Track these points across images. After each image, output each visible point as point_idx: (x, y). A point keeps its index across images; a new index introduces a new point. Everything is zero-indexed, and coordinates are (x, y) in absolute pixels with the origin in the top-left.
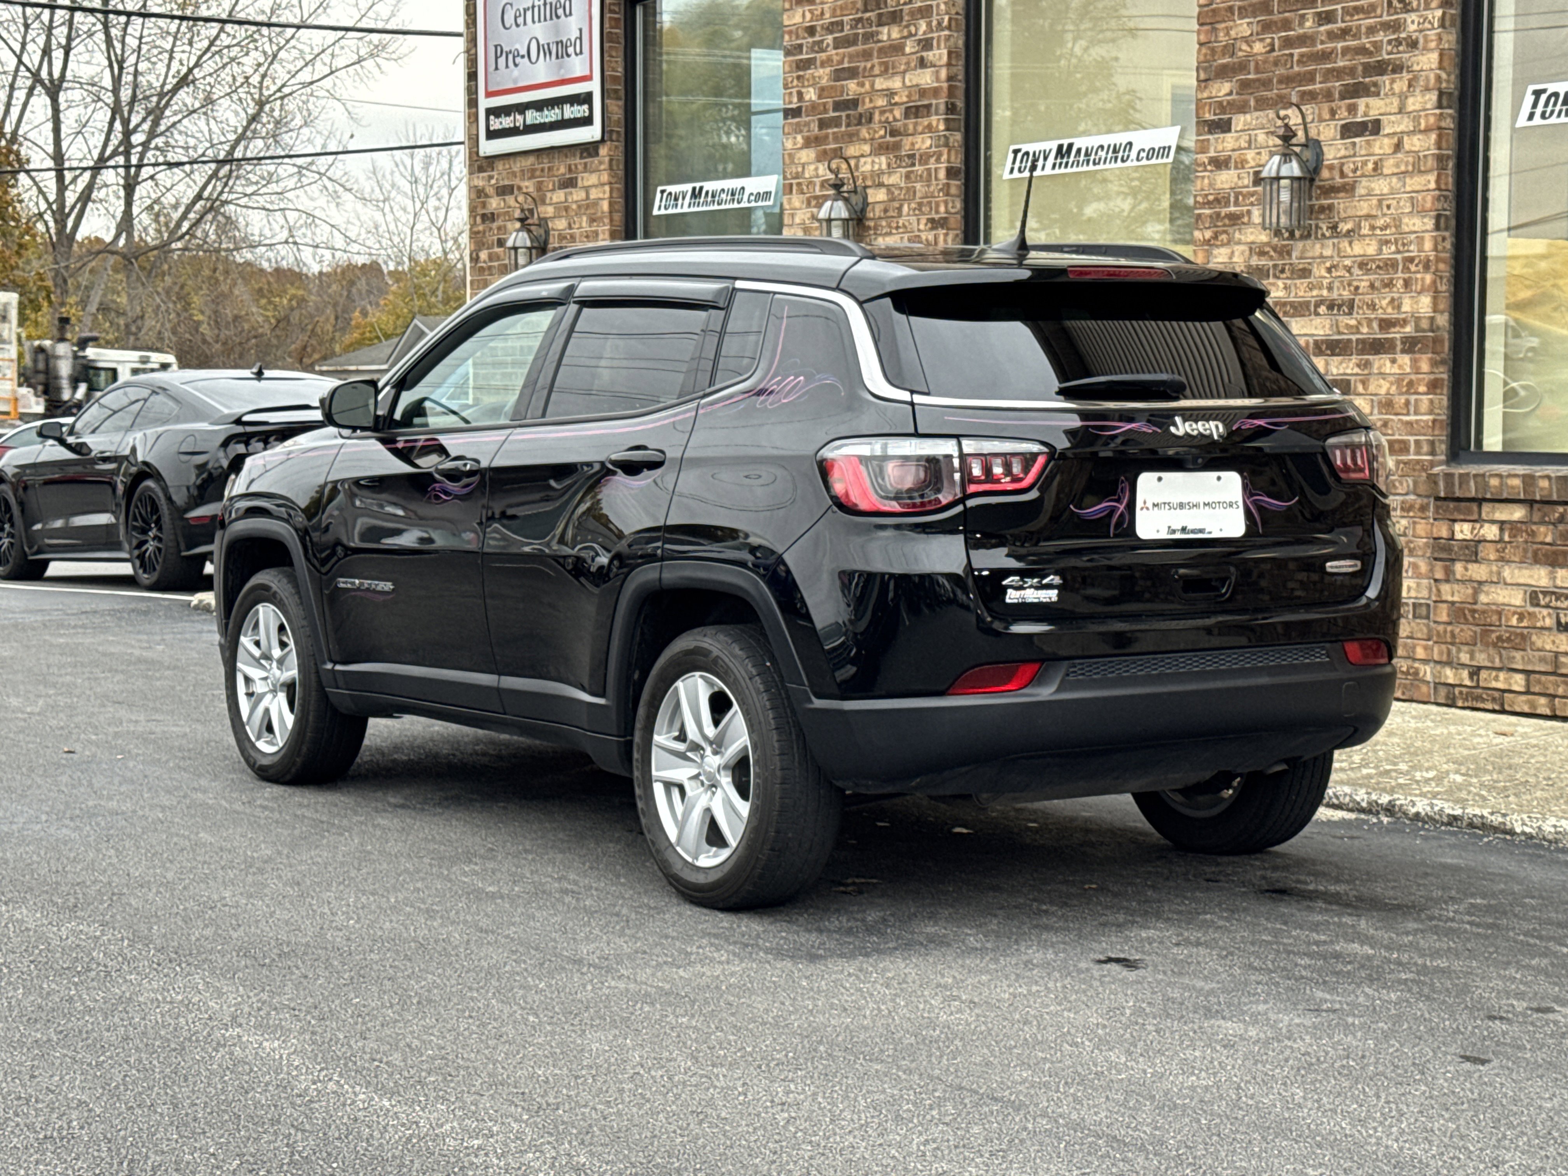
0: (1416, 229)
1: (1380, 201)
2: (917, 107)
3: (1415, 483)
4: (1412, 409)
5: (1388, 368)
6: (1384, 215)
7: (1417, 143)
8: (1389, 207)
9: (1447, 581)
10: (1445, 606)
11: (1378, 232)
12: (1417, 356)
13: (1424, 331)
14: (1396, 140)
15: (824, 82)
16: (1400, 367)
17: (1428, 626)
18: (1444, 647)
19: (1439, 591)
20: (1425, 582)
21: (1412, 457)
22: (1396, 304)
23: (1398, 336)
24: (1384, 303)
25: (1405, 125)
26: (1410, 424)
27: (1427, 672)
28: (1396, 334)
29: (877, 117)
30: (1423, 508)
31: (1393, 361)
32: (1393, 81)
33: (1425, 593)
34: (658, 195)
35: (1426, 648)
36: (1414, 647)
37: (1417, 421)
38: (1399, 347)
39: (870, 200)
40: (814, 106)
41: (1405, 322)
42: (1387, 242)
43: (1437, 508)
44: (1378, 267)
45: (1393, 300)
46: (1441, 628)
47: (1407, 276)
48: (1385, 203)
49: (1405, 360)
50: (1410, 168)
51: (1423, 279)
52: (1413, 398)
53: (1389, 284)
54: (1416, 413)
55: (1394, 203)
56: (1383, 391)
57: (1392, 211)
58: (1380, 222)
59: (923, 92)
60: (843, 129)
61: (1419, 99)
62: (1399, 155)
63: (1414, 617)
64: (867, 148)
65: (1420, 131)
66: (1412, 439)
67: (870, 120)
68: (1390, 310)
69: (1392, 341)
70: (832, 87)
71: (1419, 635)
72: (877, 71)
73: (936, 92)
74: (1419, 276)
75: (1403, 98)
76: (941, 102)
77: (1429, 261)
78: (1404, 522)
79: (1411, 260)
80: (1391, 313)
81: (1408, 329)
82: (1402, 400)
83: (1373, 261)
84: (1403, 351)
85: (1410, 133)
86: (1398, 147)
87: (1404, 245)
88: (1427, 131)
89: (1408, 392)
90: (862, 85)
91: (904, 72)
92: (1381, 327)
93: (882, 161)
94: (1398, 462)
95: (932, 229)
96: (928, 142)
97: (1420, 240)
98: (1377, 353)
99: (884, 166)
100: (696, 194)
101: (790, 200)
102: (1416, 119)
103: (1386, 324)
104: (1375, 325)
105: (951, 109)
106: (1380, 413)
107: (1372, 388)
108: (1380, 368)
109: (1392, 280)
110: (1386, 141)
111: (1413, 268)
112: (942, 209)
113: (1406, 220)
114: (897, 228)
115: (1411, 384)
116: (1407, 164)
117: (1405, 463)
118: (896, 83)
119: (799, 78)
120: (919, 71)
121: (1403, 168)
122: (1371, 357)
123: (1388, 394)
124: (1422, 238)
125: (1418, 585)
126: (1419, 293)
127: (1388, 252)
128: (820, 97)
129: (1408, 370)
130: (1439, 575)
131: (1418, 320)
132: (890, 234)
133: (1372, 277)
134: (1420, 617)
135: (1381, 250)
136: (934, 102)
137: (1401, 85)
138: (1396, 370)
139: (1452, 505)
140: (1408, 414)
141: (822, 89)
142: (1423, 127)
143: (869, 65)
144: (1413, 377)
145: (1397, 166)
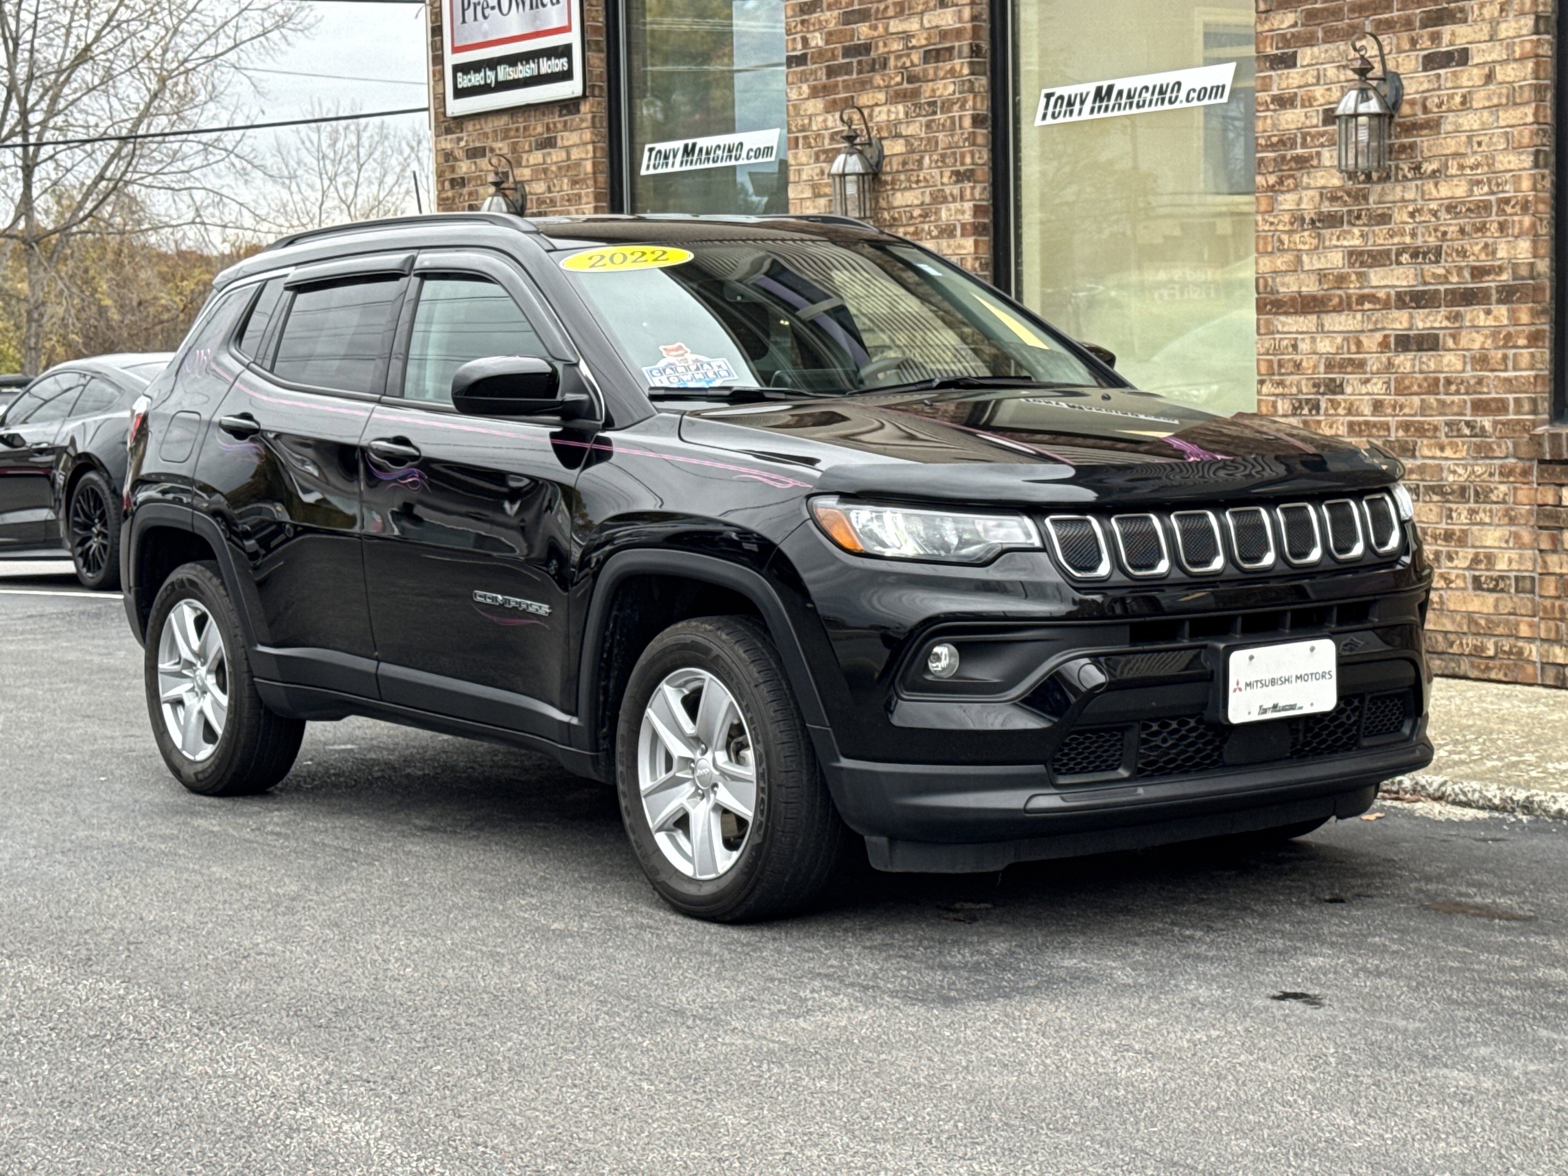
0: (1512, 167)
1: (1470, 138)
2: (938, 51)
3: (1516, 445)
4: (1510, 364)
5: (1482, 320)
6: (1475, 153)
7: (1512, 73)
8: (1480, 144)
9: (1554, 551)
10: (1553, 578)
11: (1468, 171)
12: (1515, 306)
13: (1523, 278)
14: (1487, 70)
15: (832, 26)
16: (1496, 318)
17: (1533, 601)
18: (1551, 624)
19: (1545, 562)
20: (1529, 553)
21: (1511, 417)
22: (1490, 250)
23: (1493, 284)
24: (1477, 249)
25: (1497, 53)
26: (1508, 380)
27: (1533, 651)
28: (1490, 283)
29: (892, 62)
30: (1525, 473)
31: (1488, 312)
32: (1482, 6)
33: (1529, 565)
34: (646, 154)
35: (1531, 625)
36: (1517, 624)
37: (1516, 378)
38: (1494, 298)
39: (886, 152)
40: (820, 54)
41: (1500, 270)
42: (1479, 183)
43: (1541, 472)
44: (1469, 210)
45: (1486, 245)
46: (1548, 603)
47: (1502, 219)
48: (1475, 139)
49: (1502, 311)
50: (1504, 101)
51: (1521, 222)
52: (1511, 352)
53: (1482, 229)
54: (1515, 369)
55: (1486, 139)
56: (1477, 346)
57: (1484, 148)
58: (1471, 161)
59: (944, 34)
60: (855, 76)
61: (1513, 24)
62: (1491, 87)
63: (1517, 591)
64: (881, 97)
65: (1515, 60)
66: (1511, 397)
67: (884, 66)
68: (1483, 257)
69: (1486, 291)
70: (841, 31)
71: (1523, 611)
72: (891, 12)
73: (958, 33)
74: (1516, 218)
75: (1494, 24)
76: (965, 44)
77: (1527, 202)
78: (1503, 488)
79: (1507, 201)
80: (1484, 260)
81: (1504, 277)
82: (1499, 354)
83: (1464, 203)
84: (1500, 301)
85: (1502, 62)
86: (1489, 78)
87: (1498, 185)
88: (1522, 59)
89: (1505, 346)
90: (875, 28)
91: (922, 13)
92: (1473, 276)
93: (900, 110)
94: (1495, 423)
95: (957, 182)
96: (951, 88)
97: (1517, 179)
98: (1469, 303)
99: (901, 115)
100: (688, 151)
101: (795, 156)
102: (1510, 47)
103: (1478, 272)
104: (1467, 274)
105: (975, 51)
106: (1475, 370)
107: (1463, 343)
108: (1472, 320)
109: (1485, 223)
110: (1475, 71)
111: (1509, 210)
112: (968, 160)
113: (1500, 157)
114: (918, 182)
115: (1508, 336)
116: (1500, 97)
117: (1503, 424)
118: (913, 25)
119: (803, 22)
120: (939, 11)
121: (1495, 101)
122: (1462, 309)
123: (1482, 348)
124: (1520, 177)
125: (1521, 556)
126: (1516, 237)
127: (1480, 193)
128: (827, 42)
129: (1505, 322)
130: (1545, 545)
131: (1515, 267)
132: (911, 188)
133: (1461, 221)
134: (1524, 591)
135: (1472, 191)
136: (957, 44)
137: (1491, 10)
138: (1490, 322)
139: (1558, 468)
140: (1506, 370)
141: (830, 34)
142: (1517, 55)
143: (882, 6)
144: (1511, 329)
145: (1489, 98)
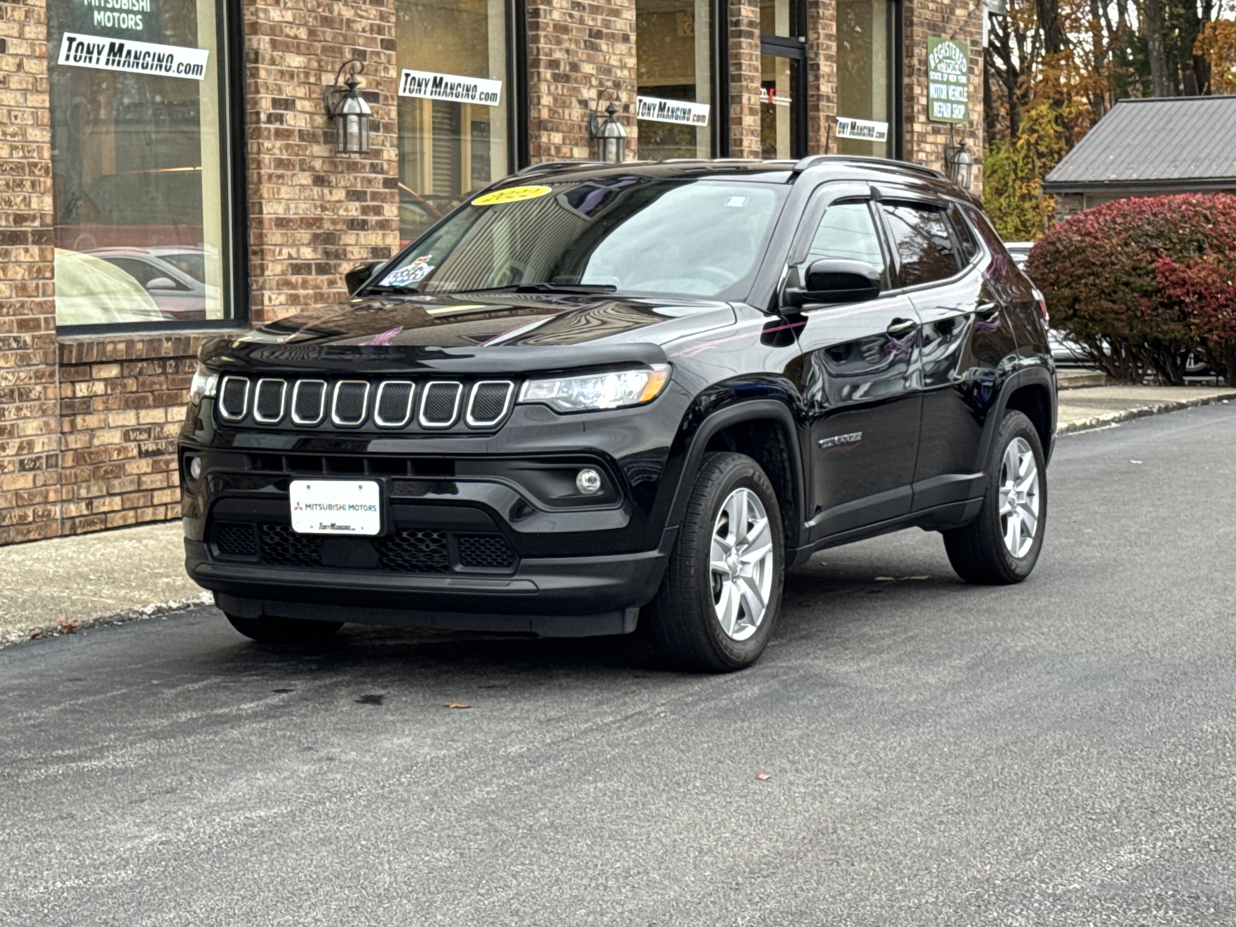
0: (38, 139)
1: (9, 112)
3: (45, 354)
4: (41, 291)
5: (23, 257)
6: (12, 124)
7: (33, 65)
8: (16, 117)
9: (72, 433)
10: (71, 453)
11: (9, 138)
12: (43, 247)
13: (48, 226)
14: (17, 60)
16: (32, 256)
17: (56, 472)
18: (70, 487)
19: (66, 441)
20: (54, 437)
21: (43, 332)
22: (27, 201)
23: (29, 229)
24: (18, 200)
25: (24, 49)
26: (40, 304)
27: (56, 511)
28: (27, 227)
30: (52, 375)
31: (27, 251)
32: (13, 9)
33: (54, 446)
35: (56, 491)
36: (47, 492)
37: (45, 302)
38: (30, 239)
41: (33, 218)
42: (16, 148)
43: (62, 374)
44: (11, 169)
45: (24, 199)
46: (68, 472)
47: (33, 178)
48: (13, 113)
49: (35, 250)
50: (30, 87)
51: (45, 182)
52: (41, 282)
53: (20, 185)
54: (44, 295)
55: (20, 114)
56: (19, 277)
57: (18, 121)
58: (10, 130)
61: (33, 29)
62: (21, 74)
63: (47, 467)
65: (36, 57)
66: (42, 316)
68: (22, 207)
69: (25, 233)
71: (51, 482)
74: (42, 179)
75: (22, 26)
77: (48, 167)
78: (39, 388)
79: (35, 165)
80: (23, 210)
81: (37, 223)
82: (33, 284)
83: (7, 163)
84: (34, 243)
85: (28, 57)
86: (20, 66)
87: (29, 152)
88: (40, 57)
89: (37, 278)
92: (15, 221)
94: (33, 337)
97: (40, 149)
98: (14, 243)
102: (32, 46)
103: (19, 219)
104: (11, 219)
106: (17, 296)
107: (10, 275)
108: (16, 256)
109: (22, 181)
110: (10, 59)
111: (37, 172)
113: (29, 130)
115: (39, 270)
116: (28, 83)
117: (40, 337)
121: (24, 86)
122: (9, 247)
123: (23, 279)
124: (42, 148)
125: (50, 439)
126: (43, 194)
127: (18, 155)
129: (37, 259)
130: (67, 428)
131: (42, 216)
133: (7, 177)
134: (51, 467)
135: (11, 154)
137: (19, 14)
138: (28, 259)
139: (72, 369)
140: (37, 296)
142: (37, 53)
144: (41, 264)
145: (20, 83)
